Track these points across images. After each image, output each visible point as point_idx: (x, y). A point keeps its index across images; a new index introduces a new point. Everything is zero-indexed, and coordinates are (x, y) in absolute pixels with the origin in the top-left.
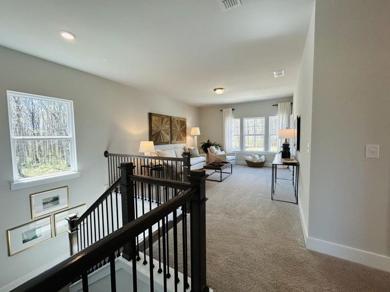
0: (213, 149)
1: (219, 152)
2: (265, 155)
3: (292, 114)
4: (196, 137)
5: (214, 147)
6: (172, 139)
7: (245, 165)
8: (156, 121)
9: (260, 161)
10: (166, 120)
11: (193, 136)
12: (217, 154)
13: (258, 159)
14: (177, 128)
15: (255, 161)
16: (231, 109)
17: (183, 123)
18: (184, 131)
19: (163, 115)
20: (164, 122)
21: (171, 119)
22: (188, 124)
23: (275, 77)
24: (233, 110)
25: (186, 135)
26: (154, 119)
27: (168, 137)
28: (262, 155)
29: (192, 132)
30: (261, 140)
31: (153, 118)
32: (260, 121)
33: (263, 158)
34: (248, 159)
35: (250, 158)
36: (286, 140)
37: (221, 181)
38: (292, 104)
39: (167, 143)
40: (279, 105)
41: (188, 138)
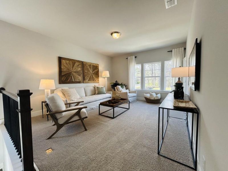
0: (118, 88)
1: (124, 90)
2: (161, 93)
3: (185, 57)
4: (106, 79)
5: (120, 87)
6: (84, 79)
7: (144, 101)
8: (67, 64)
9: (156, 99)
10: (77, 64)
11: (104, 78)
12: (122, 92)
13: (155, 96)
14: (89, 71)
15: (152, 98)
16: (134, 57)
17: (95, 68)
18: (97, 74)
19: (74, 60)
20: (75, 65)
21: (82, 64)
22: (101, 68)
23: (167, 7)
24: (136, 57)
25: (98, 77)
26: (65, 62)
27: (80, 78)
28: (158, 93)
29: (103, 74)
30: (158, 81)
31: (63, 61)
32: (157, 66)
33: (159, 96)
34: (146, 97)
35: (148, 96)
36: (179, 79)
37: (113, 118)
38: (185, 49)
39: (79, 82)
40: (173, 50)
41: (100, 79)
